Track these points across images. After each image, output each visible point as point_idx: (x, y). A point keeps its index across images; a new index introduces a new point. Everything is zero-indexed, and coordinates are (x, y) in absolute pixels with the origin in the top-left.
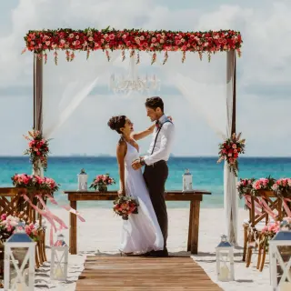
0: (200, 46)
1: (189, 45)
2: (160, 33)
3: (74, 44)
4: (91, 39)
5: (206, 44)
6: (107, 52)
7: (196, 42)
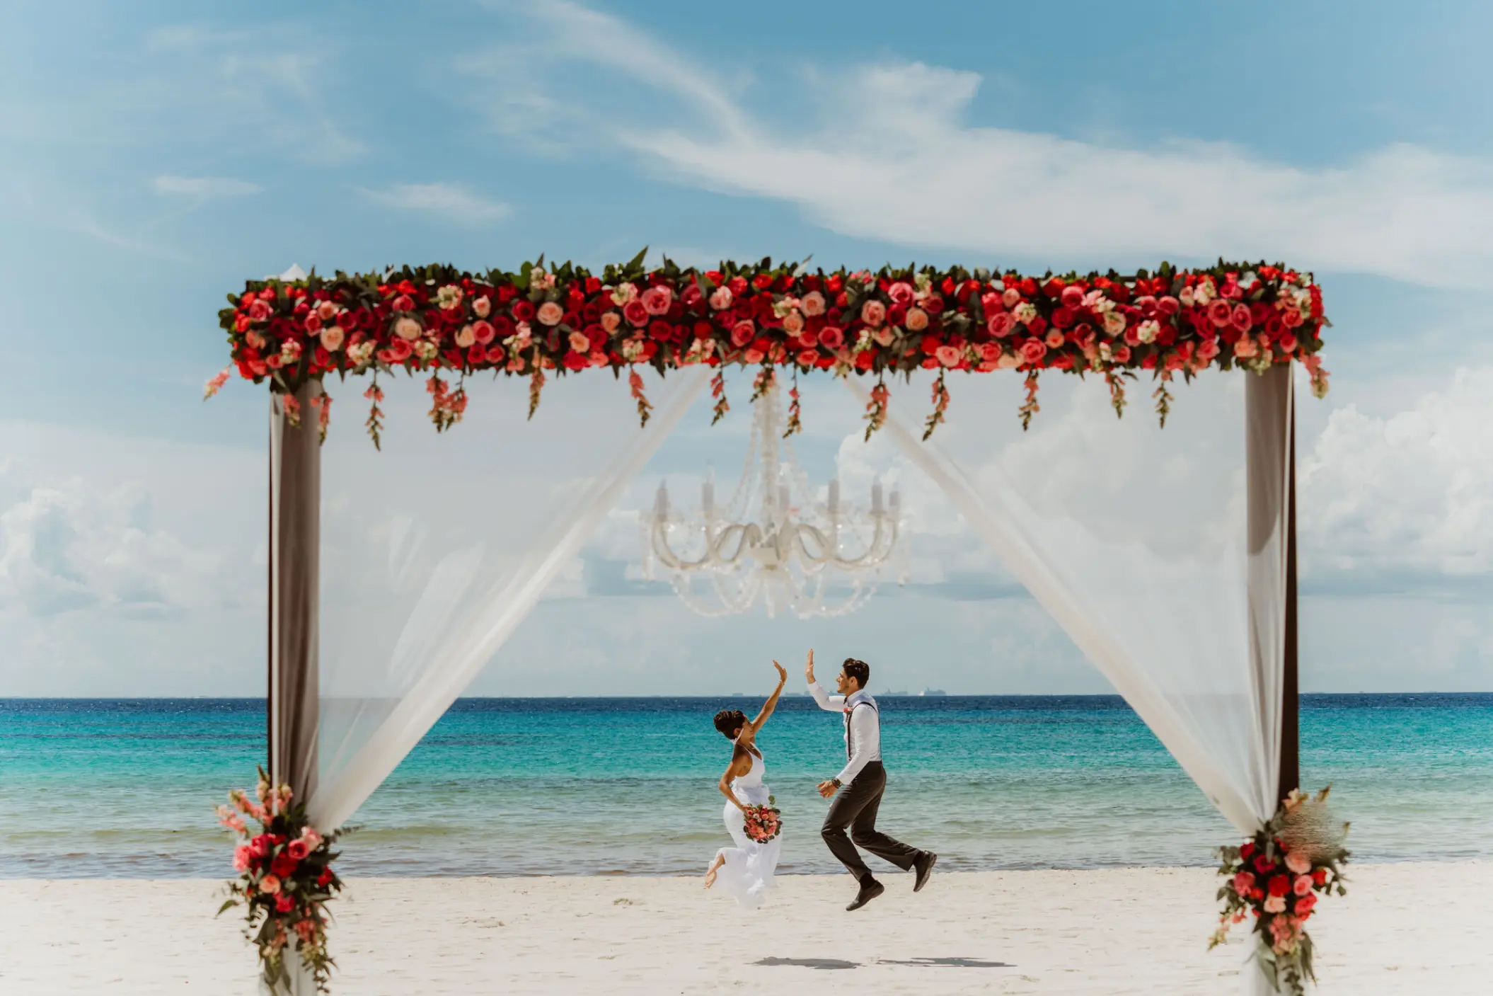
0: (1116, 341)
1: (1055, 339)
2: (907, 277)
3: (466, 338)
4: (550, 314)
5: (1147, 331)
6: (636, 381)
7: (1094, 321)
